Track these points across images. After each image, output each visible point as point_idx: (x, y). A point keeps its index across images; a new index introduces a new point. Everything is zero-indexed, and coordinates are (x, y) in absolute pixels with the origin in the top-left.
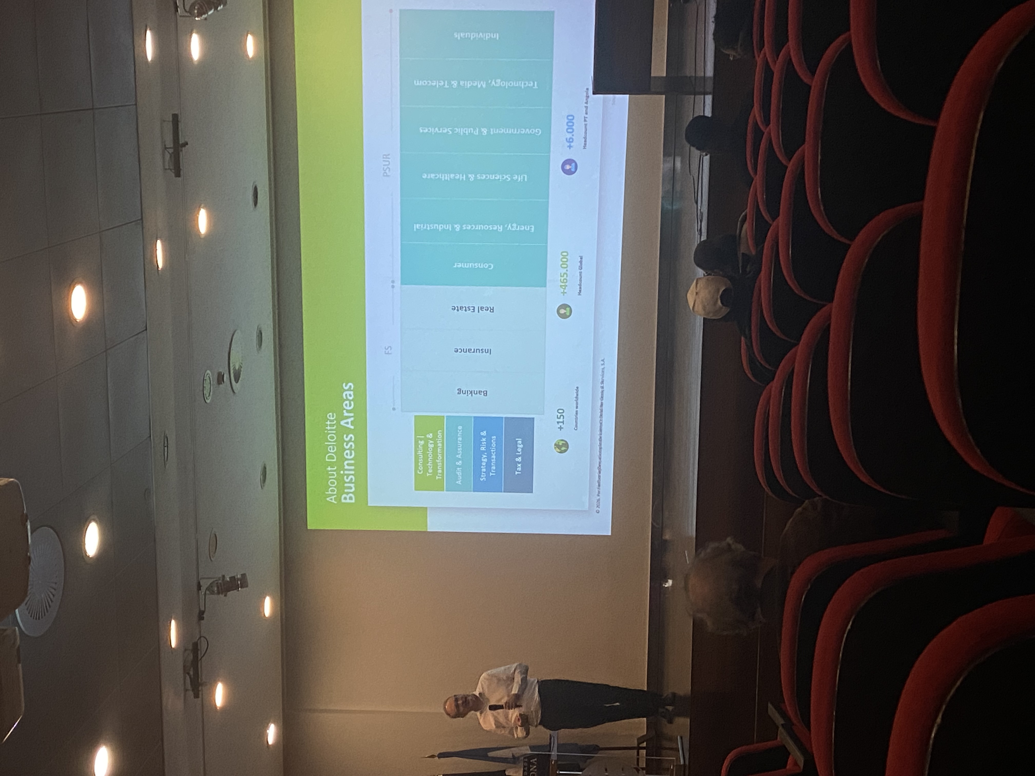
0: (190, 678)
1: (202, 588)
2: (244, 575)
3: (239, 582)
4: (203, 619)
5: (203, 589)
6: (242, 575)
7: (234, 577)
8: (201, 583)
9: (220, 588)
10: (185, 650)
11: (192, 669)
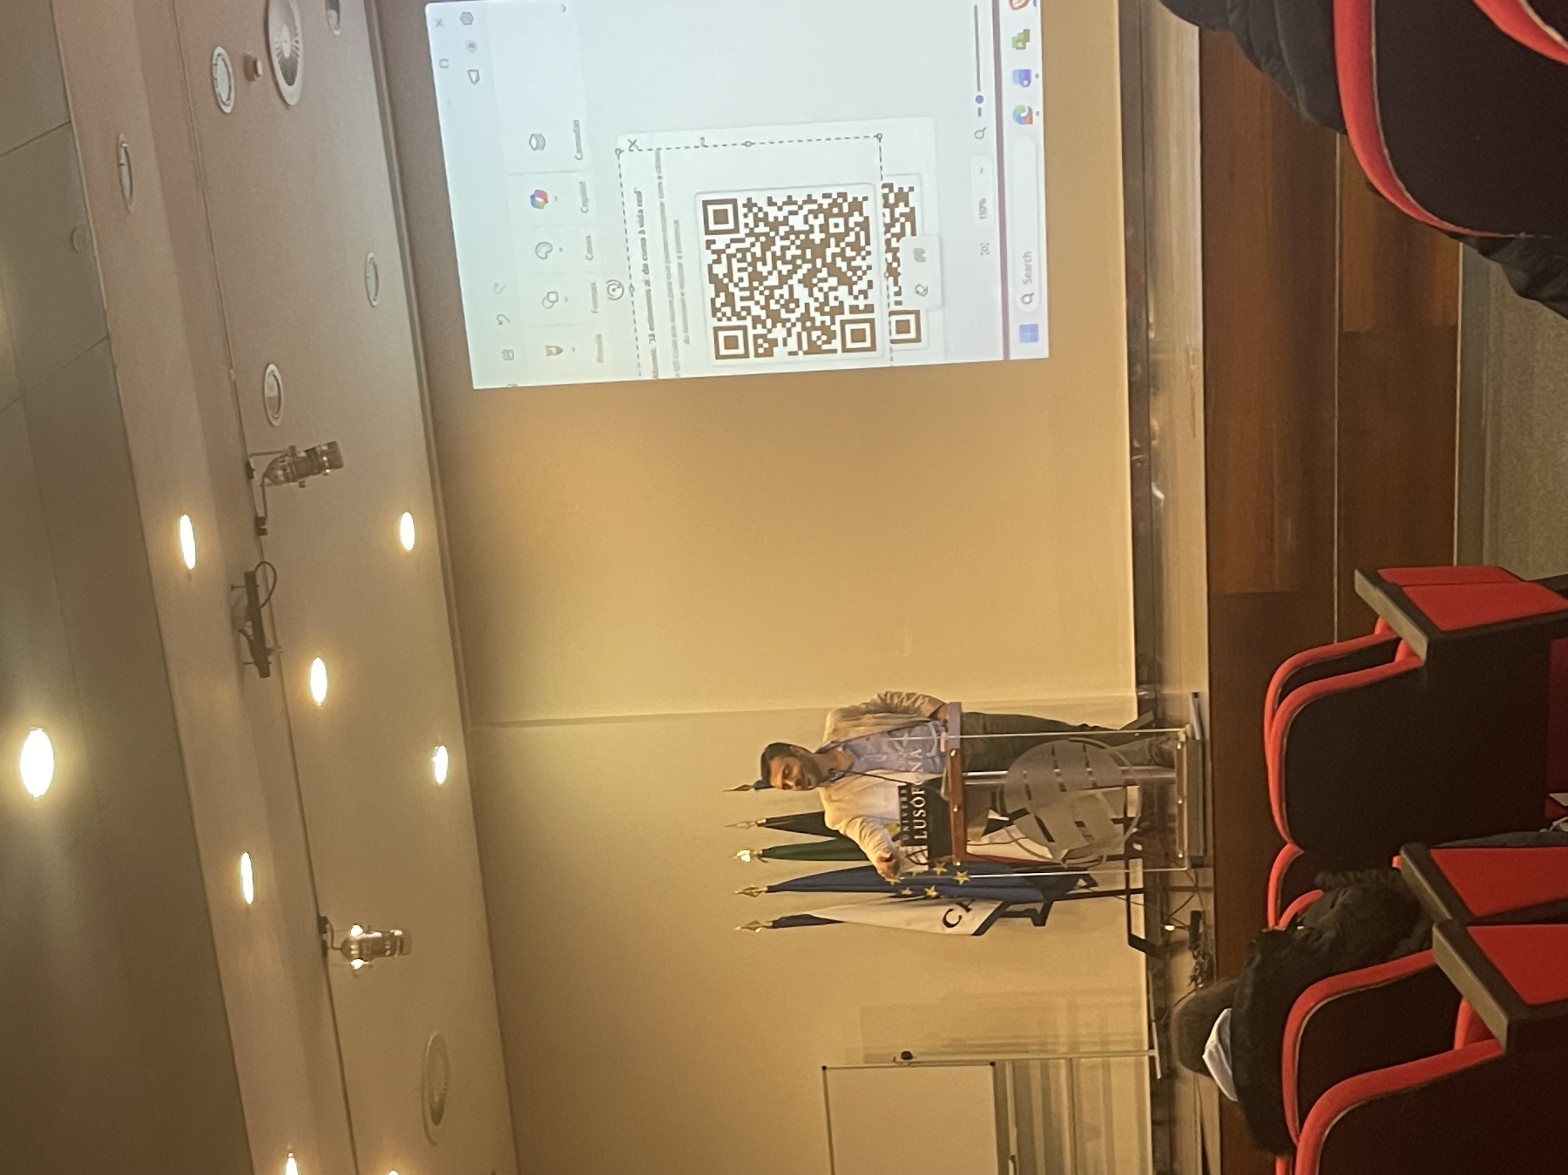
0: (248, 639)
1: (255, 473)
2: (333, 445)
3: (325, 459)
4: (263, 532)
5: (257, 477)
6: (329, 445)
7: (314, 449)
8: (253, 466)
9: (289, 470)
10: (233, 588)
11: (249, 623)
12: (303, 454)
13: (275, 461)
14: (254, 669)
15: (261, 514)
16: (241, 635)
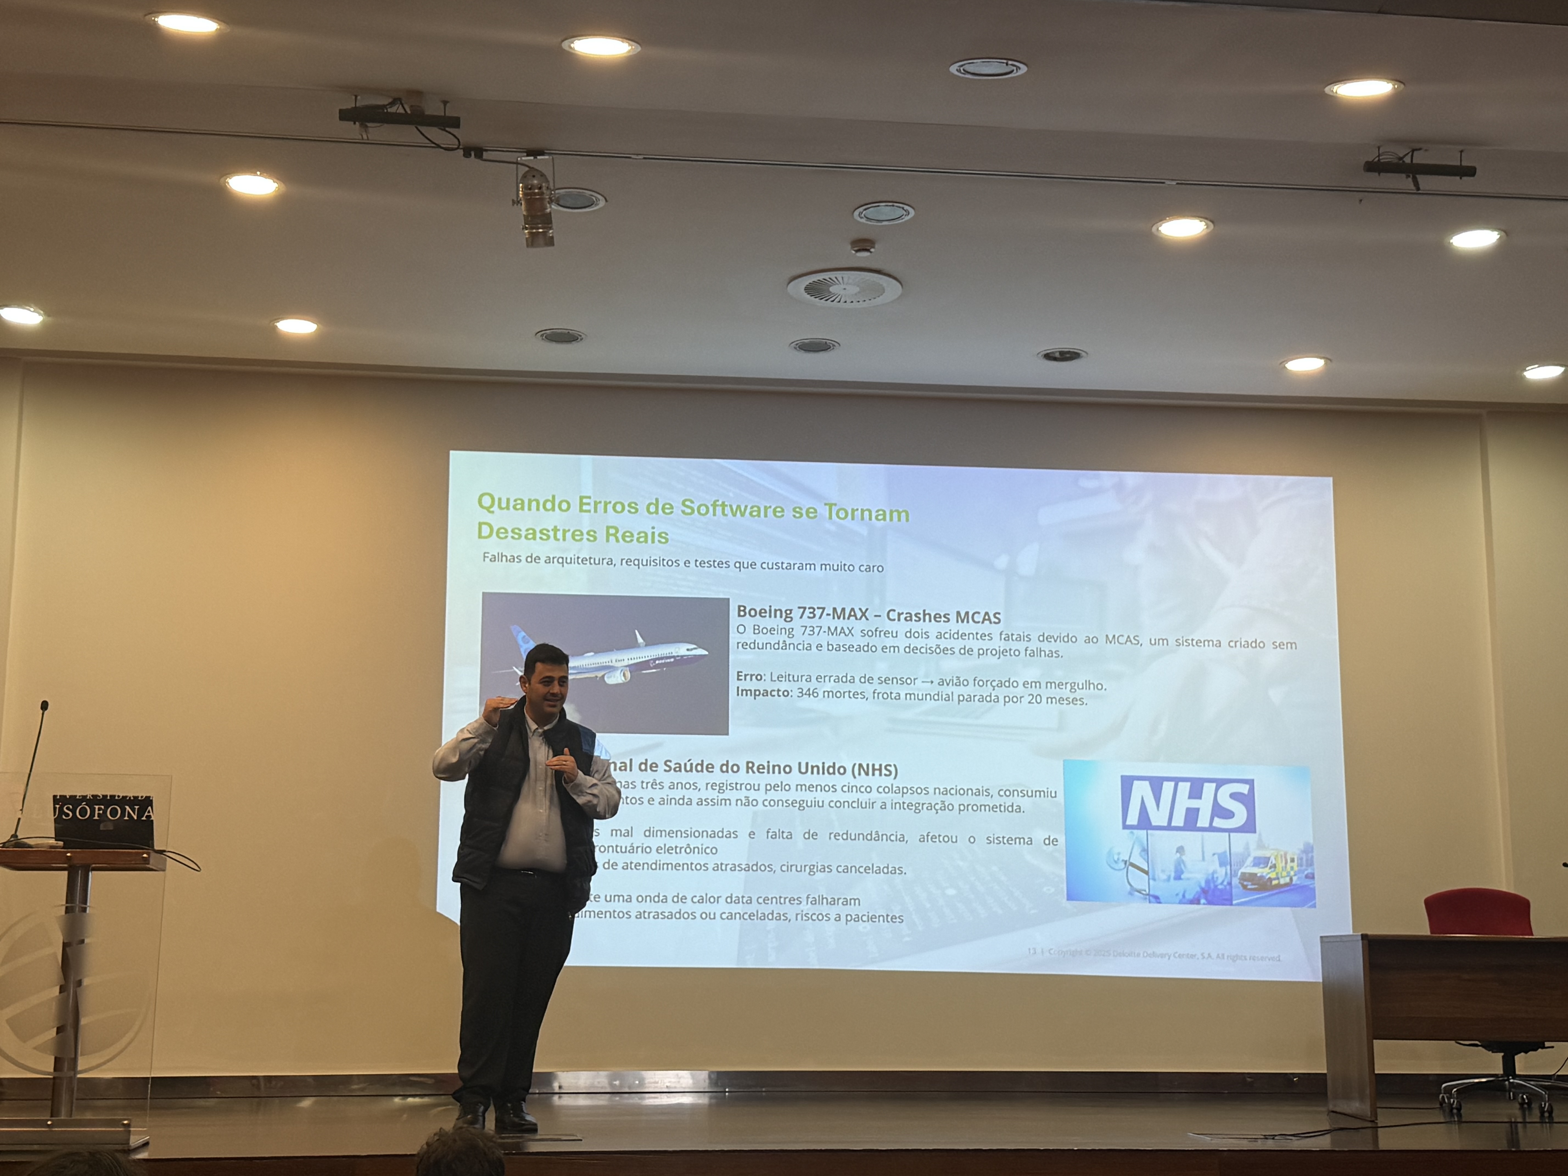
0: (384, 106)
1: (532, 158)
2: (550, 242)
3: (541, 230)
4: (467, 153)
5: (528, 160)
6: (552, 238)
7: (551, 223)
8: (541, 157)
9: (536, 191)
10: (445, 103)
11: (401, 111)
12: (548, 210)
13: (547, 181)
14: (350, 105)
15: (485, 155)
16: (390, 100)
